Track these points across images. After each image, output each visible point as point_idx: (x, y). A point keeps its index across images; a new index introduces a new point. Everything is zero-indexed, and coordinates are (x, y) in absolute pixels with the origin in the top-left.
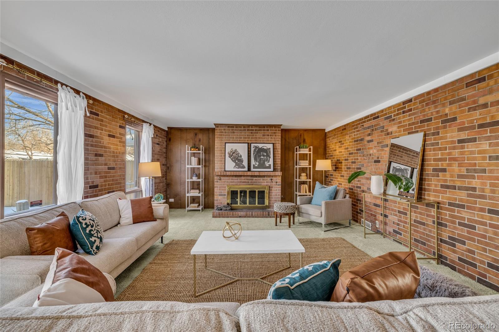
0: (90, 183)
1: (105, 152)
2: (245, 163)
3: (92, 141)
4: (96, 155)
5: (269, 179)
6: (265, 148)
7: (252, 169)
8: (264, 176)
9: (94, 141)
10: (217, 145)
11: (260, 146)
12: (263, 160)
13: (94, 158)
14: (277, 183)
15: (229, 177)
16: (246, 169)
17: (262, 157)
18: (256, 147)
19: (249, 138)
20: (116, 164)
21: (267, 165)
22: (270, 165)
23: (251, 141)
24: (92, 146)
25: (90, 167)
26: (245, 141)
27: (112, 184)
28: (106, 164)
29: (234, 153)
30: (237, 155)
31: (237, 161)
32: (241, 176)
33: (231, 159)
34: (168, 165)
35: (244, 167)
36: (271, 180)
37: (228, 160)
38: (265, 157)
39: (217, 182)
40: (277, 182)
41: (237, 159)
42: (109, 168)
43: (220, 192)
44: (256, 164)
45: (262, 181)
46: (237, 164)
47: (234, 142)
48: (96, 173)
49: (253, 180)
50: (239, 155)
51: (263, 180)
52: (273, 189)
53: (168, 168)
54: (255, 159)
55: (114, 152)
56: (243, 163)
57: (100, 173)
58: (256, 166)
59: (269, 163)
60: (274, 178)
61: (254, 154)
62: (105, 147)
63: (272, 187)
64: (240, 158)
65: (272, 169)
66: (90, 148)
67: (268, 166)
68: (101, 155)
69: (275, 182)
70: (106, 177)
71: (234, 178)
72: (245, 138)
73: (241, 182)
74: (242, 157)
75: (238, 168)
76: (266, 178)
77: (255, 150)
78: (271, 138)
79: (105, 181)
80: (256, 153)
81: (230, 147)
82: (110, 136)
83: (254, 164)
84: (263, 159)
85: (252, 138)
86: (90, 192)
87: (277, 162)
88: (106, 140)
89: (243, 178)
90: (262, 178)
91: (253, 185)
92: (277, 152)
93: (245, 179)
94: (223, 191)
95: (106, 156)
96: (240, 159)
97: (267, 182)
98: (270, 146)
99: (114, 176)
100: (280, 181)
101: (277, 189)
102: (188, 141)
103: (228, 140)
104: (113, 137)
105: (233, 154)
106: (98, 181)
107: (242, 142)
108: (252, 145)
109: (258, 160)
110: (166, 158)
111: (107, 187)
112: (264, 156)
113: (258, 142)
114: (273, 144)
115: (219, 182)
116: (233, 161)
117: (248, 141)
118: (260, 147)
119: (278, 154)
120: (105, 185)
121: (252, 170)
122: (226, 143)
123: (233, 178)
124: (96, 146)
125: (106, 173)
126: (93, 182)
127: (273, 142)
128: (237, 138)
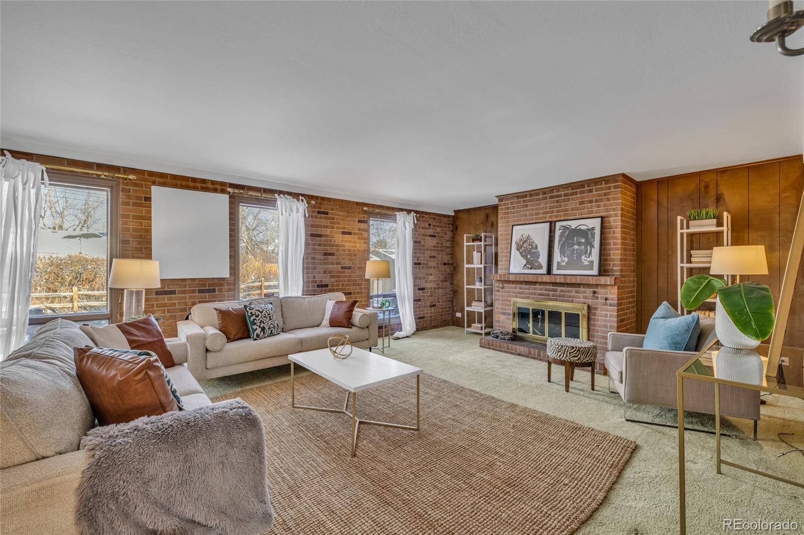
0: (318, 282)
1: (338, 250)
2: (543, 260)
3: (320, 241)
4: (325, 254)
5: (589, 291)
6: (583, 228)
7: (555, 271)
8: (578, 285)
9: (322, 240)
10: (500, 231)
11: (574, 224)
12: (578, 252)
13: (322, 257)
14: (608, 301)
15: (517, 284)
16: (544, 270)
17: (576, 247)
18: (565, 228)
19: (553, 212)
20: (353, 263)
21: (586, 263)
22: (592, 262)
23: (556, 216)
24: (320, 245)
25: (317, 266)
26: (546, 218)
27: (347, 285)
28: (338, 264)
29: (525, 242)
30: (529, 245)
31: (529, 257)
32: (535, 283)
33: (520, 253)
34: (455, 265)
35: (540, 267)
36: (595, 292)
37: (515, 253)
38: (583, 247)
39: (498, 291)
40: (606, 299)
41: (530, 252)
42: (342, 268)
43: (502, 309)
44: (563, 261)
45: (573, 294)
46: (528, 262)
47: (528, 222)
48: (325, 272)
49: (556, 291)
50: (534, 245)
51: (577, 292)
52: (598, 312)
53: (455, 268)
54: (562, 252)
55: (350, 250)
56: (539, 260)
57: (330, 272)
58: (563, 264)
59: (591, 259)
60: (599, 290)
61: (560, 241)
62: (337, 246)
63: (596, 309)
64: (535, 250)
65: (595, 271)
66: (317, 247)
67: (587, 265)
68: (333, 254)
69: (601, 298)
70: (339, 277)
71: (524, 286)
72: (546, 213)
73: (535, 294)
74: (539, 249)
75: (531, 268)
76: (582, 289)
77: (562, 234)
78: (598, 206)
79: (336, 281)
80: (564, 239)
81: (519, 232)
82: (343, 233)
83: (559, 260)
84: (577, 250)
85: (558, 212)
86: (317, 290)
87: (612, 257)
88: (339, 238)
89: (537, 286)
90: (574, 289)
91: (556, 300)
92: (612, 235)
93: (541, 289)
94: (507, 307)
95: (339, 254)
96: (534, 252)
97: (585, 297)
98: (596, 223)
99: (350, 276)
100: (615, 297)
101: (608, 313)
102: (478, 227)
103: (518, 221)
104: (350, 233)
105: (523, 244)
106: (327, 280)
107: (541, 221)
108: (558, 225)
109: (568, 253)
110: (452, 254)
111: (340, 287)
112: (579, 244)
113: (570, 218)
114: (602, 218)
115: (501, 292)
116: (522, 256)
117: (550, 217)
118: (573, 227)
119: (616, 238)
120: (338, 285)
121: (554, 273)
122: (513, 226)
123: (522, 286)
124: (324, 245)
125: (340, 272)
126: (321, 281)
127: (603, 214)
128: (531, 215)
